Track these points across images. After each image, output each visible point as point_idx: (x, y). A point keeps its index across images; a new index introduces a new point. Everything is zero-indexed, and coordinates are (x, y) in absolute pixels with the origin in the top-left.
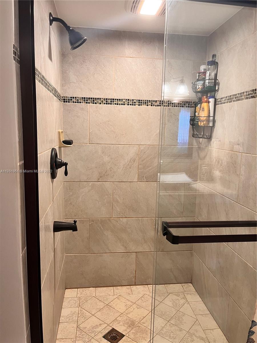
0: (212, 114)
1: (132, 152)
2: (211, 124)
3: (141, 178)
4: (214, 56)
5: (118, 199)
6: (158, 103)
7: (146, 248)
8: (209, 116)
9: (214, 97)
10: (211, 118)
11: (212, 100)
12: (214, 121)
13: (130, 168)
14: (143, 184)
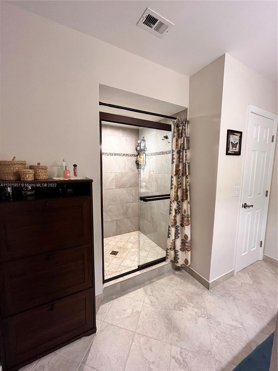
0: (145, 160)
1: (113, 175)
2: (144, 164)
3: (116, 188)
4: (143, 137)
5: (107, 197)
6: (122, 155)
7: (120, 218)
8: (144, 161)
9: (145, 153)
10: (145, 161)
11: (144, 154)
12: (145, 162)
13: (112, 182)
14: (118, 189)
